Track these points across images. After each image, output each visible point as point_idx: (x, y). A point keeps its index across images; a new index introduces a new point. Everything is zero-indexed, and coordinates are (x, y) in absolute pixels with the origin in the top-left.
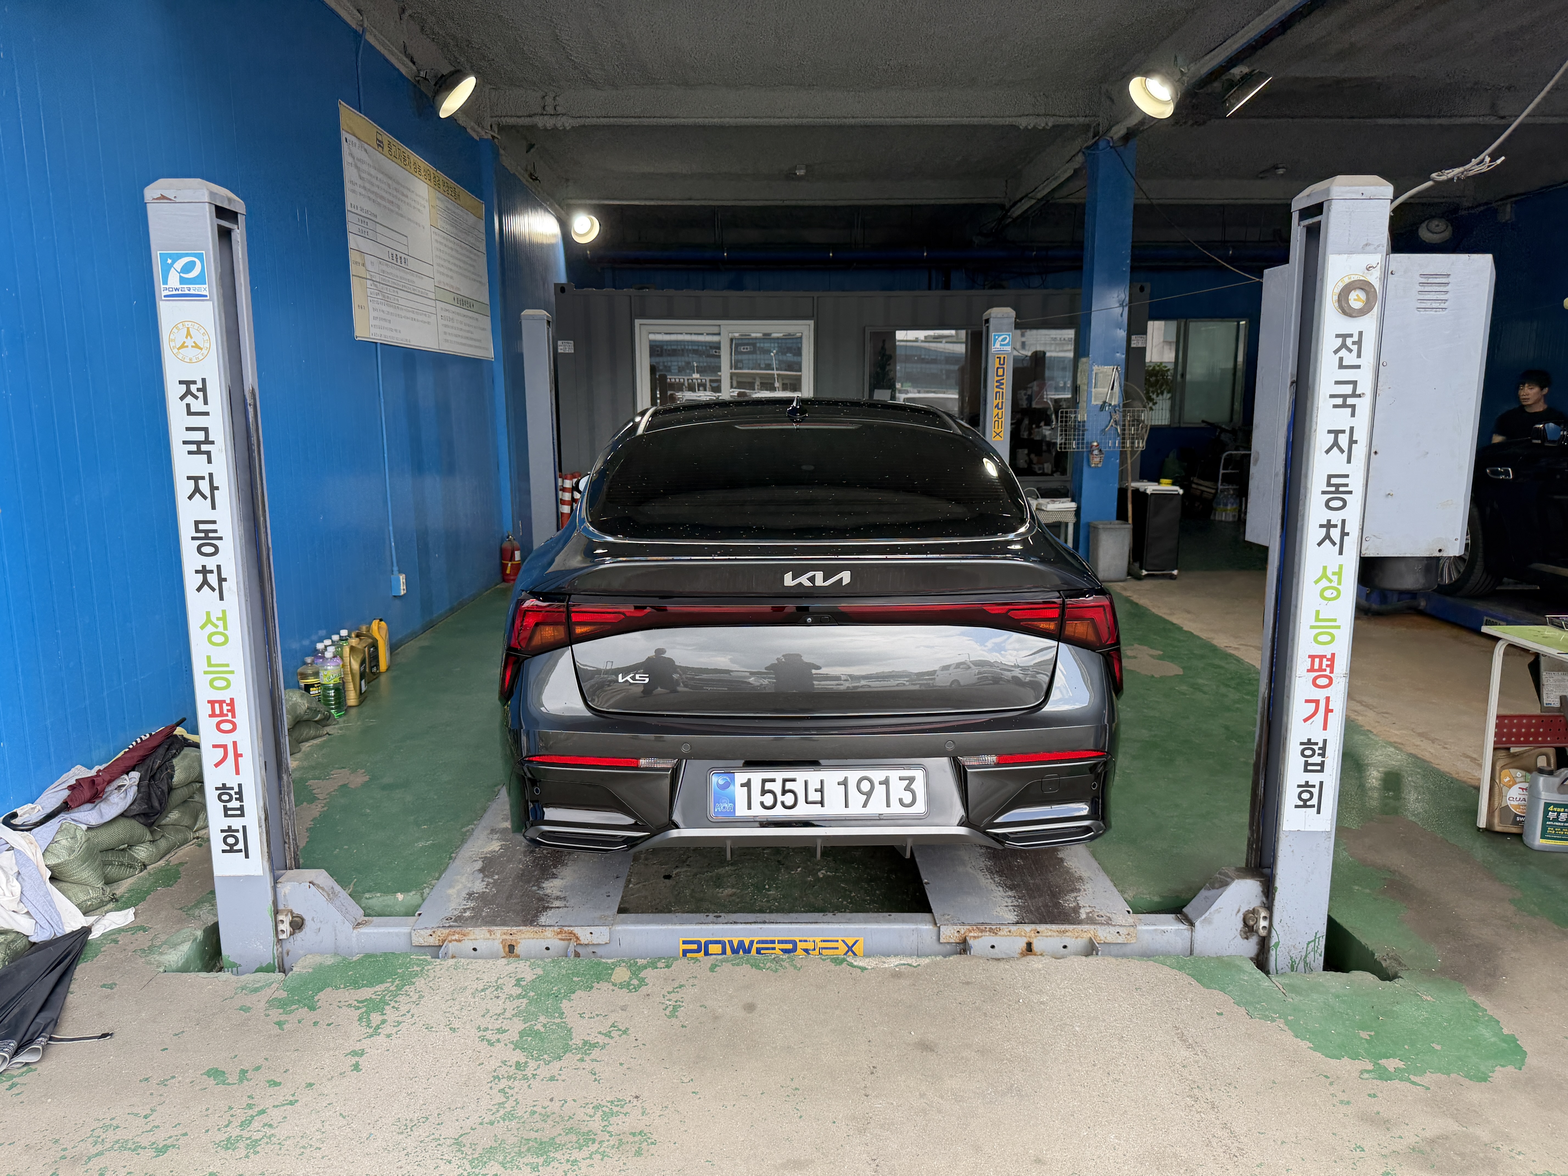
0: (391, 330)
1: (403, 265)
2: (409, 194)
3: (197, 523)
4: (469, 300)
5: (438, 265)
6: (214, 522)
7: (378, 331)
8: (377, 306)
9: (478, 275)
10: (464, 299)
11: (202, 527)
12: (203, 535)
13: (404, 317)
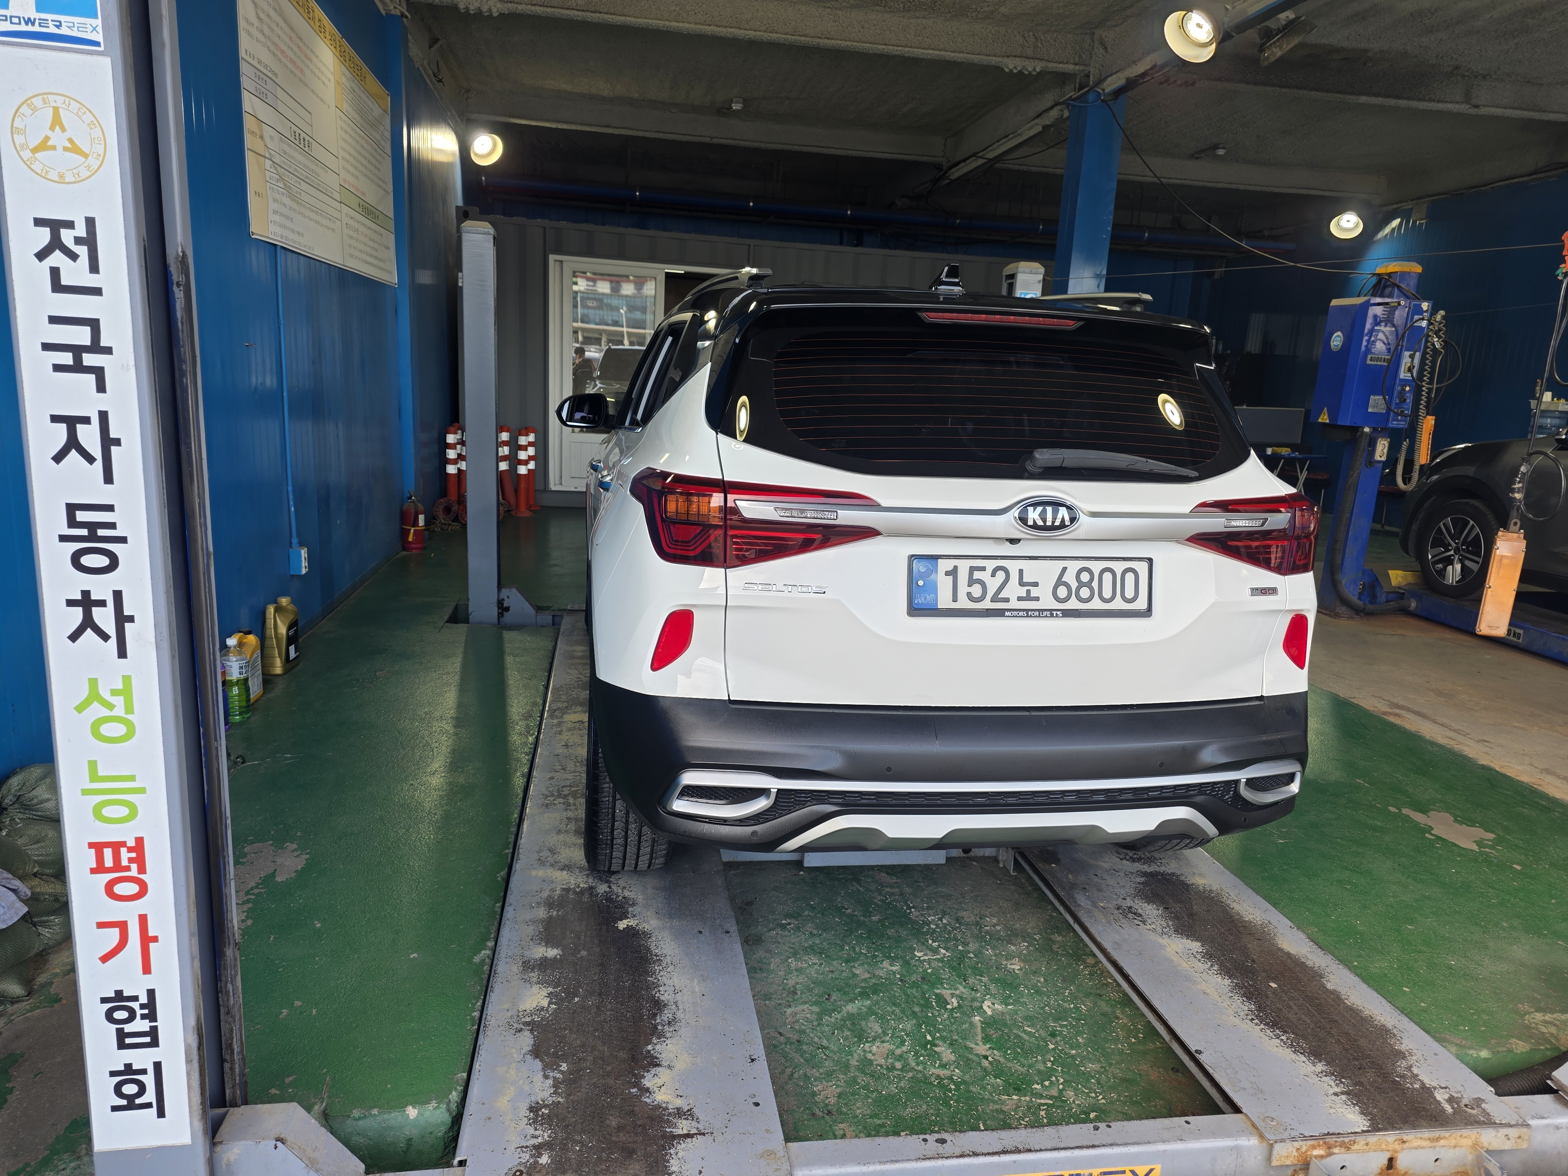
0: (293, 231)
1: (306, 149)
2: (315, 60)
3: (72, 509)
4: (375, 211)
5: (343, 158)
6: (110, 508)
7: (278, 230)
8: (277, 196)
9: (384, 181)
10: (370, 207)
11: (81, 516)
12: (84, 532)
13: (308, 217)
